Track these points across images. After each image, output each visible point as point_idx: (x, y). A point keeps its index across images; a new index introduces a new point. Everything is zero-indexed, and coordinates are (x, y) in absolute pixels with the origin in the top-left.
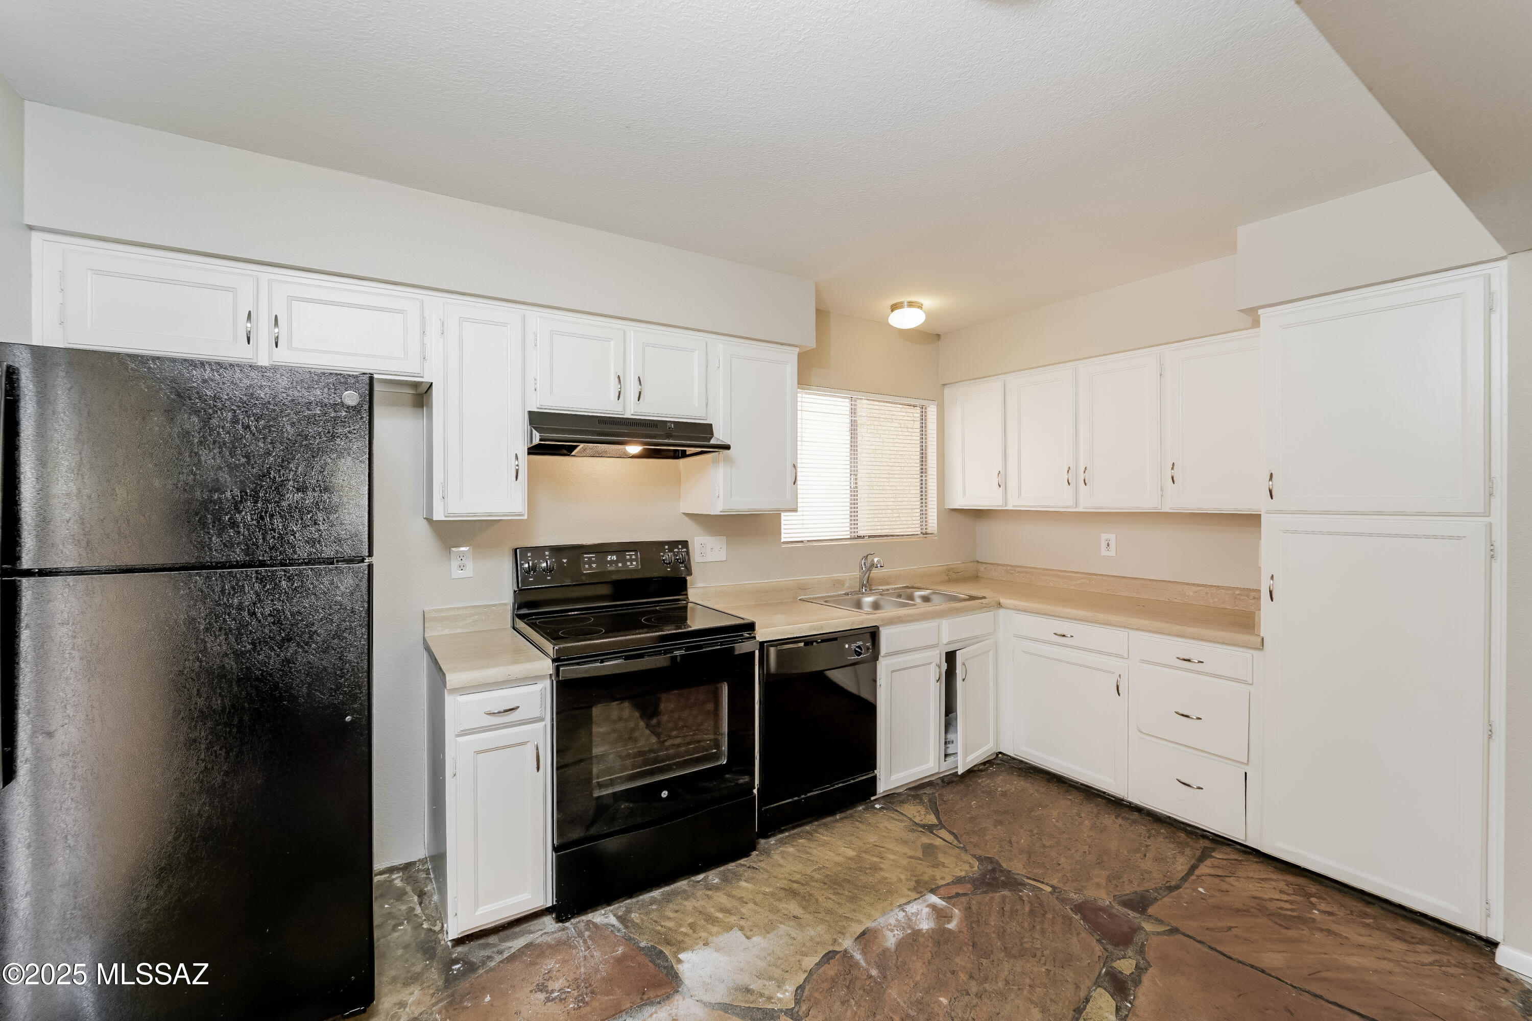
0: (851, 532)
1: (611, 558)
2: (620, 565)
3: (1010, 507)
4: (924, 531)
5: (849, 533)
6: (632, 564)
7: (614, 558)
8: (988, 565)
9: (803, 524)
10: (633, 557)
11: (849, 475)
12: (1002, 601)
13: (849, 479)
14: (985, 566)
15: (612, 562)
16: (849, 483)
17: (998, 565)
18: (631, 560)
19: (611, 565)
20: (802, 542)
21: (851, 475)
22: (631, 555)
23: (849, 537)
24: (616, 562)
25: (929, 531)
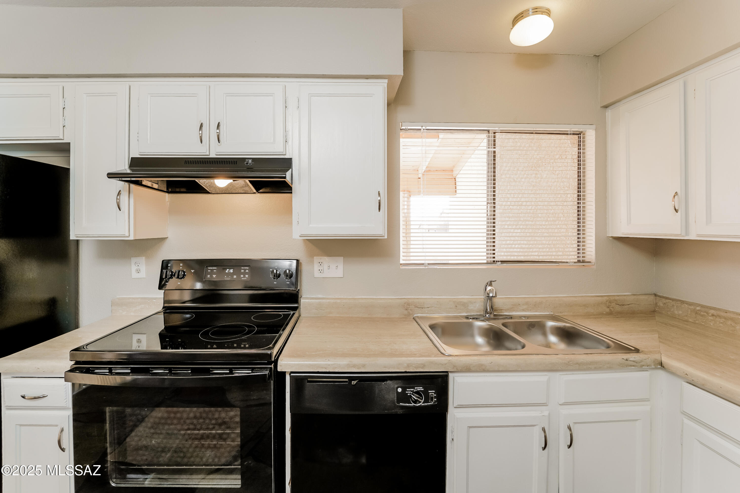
0: (488, 258)
1: (229, 271)
2: (235, 277)
3: (692, 237)
4: (581, 259)
5: (485, 258)
6: (244, 276)
7: (231, 271)
8: (667, 301)
9: (423, 248)
10: (247, 271)
11: (486, 203)
12: (665, 360)
13: (485, 207)
14: (664, 301)
15: (229, 274)
16: (486, 211)
17: (683, 302)
18: (244, 274)
19: (228, 277)
20: (423, 264)
21: (488, 203)
22: (245, 270)
23: (485, 262)
24: (233, 274)
25: (587, 259)
